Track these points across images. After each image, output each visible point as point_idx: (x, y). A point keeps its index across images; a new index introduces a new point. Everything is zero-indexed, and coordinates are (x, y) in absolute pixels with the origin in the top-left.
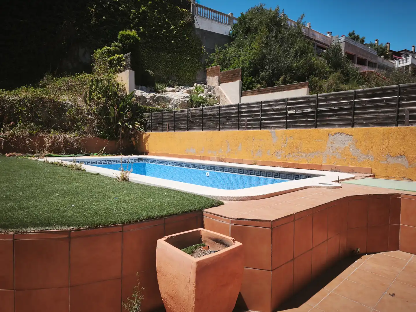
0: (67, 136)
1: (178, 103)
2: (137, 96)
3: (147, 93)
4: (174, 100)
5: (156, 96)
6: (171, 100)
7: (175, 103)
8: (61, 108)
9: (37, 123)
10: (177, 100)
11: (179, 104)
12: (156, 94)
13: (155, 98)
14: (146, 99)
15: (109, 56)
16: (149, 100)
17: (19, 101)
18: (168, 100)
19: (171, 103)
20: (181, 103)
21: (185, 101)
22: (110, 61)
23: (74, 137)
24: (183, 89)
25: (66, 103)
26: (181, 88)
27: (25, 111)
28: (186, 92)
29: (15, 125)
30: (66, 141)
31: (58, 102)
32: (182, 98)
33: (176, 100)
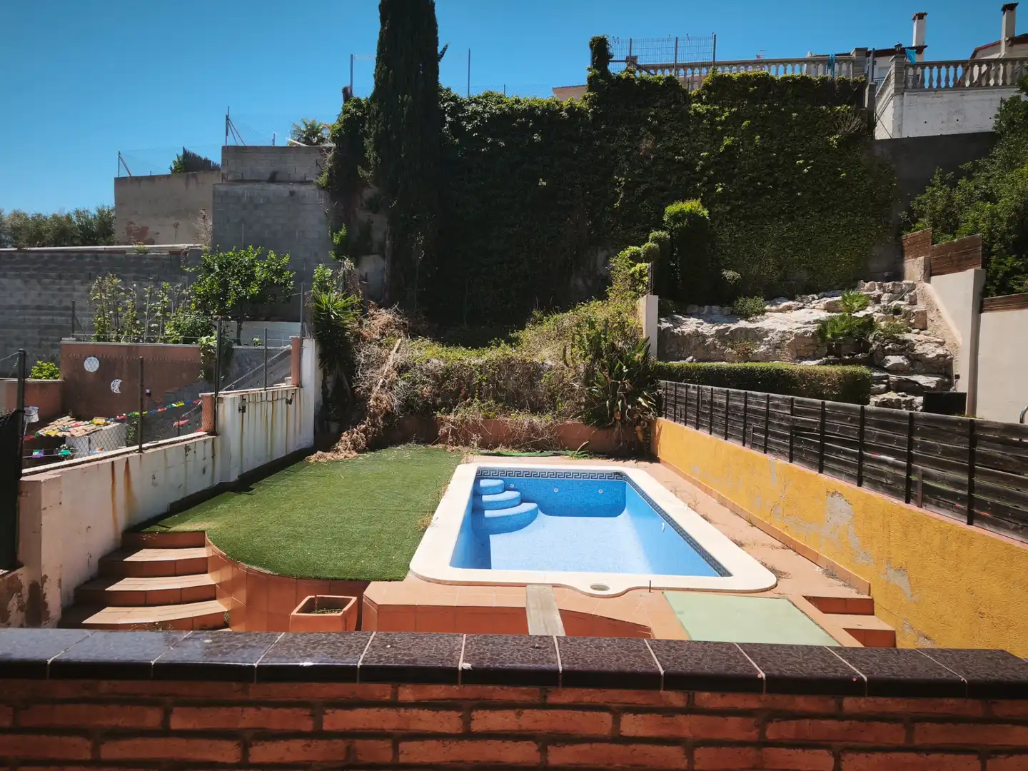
0: (536, 420)
1: (784, 341)
2: (685, 334)
3: (709, 325)
4: (775, 333)
5: (729, 328)
6: (766, 333)
7: (777, 338)
8: (533, 373)
9: (498, 400)
10: (784, 332)
11: (789, 341)
12: (729, 325)
13: (727, 333)
14: (705, 337)
15: (632, 265)
16: (711, 339)
17: (481, 366)
18: (758, 335)
19: (765, 341)
20: (793, 338)
21: (806, 333)
22: (632, 275)
23: (547, 422)
24: (818, 301)
25: (543, 363)
26: (813, 299)
27: (486, 381)
28: (822, 307)
29: (470, 405)
30: (532, 428)
31: (532, 363)
32: (801, 325)
33: (780, 334)
